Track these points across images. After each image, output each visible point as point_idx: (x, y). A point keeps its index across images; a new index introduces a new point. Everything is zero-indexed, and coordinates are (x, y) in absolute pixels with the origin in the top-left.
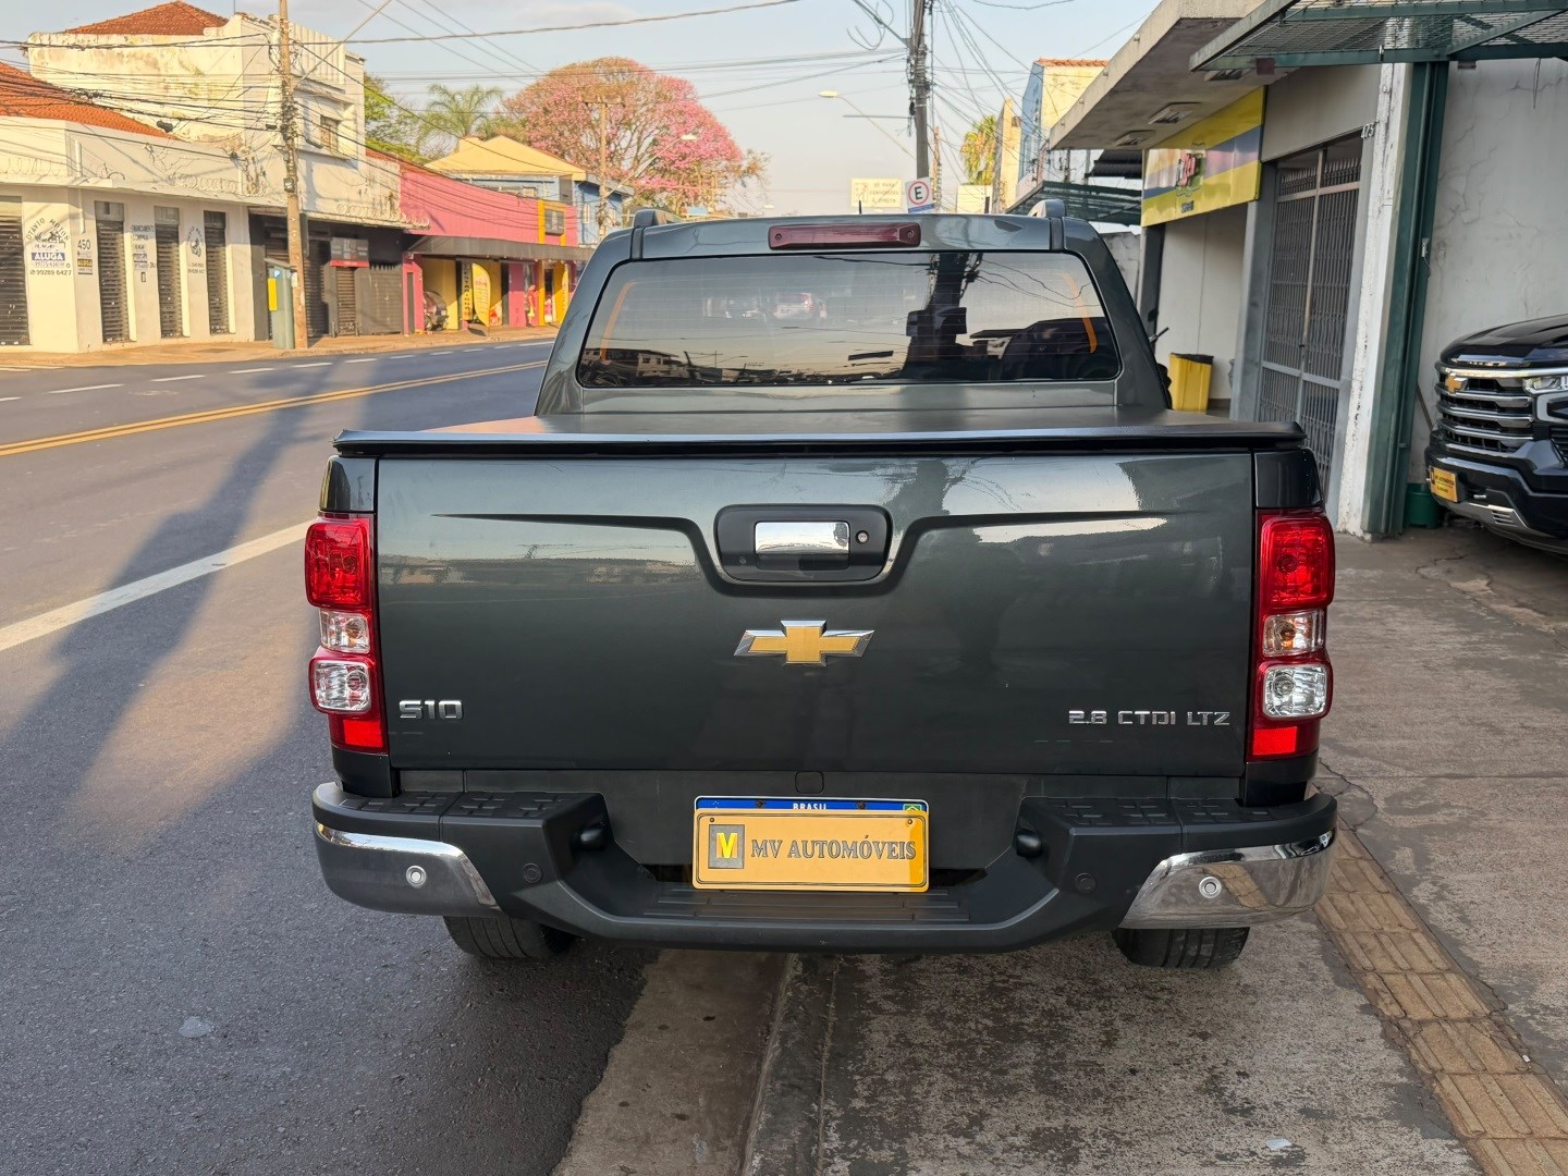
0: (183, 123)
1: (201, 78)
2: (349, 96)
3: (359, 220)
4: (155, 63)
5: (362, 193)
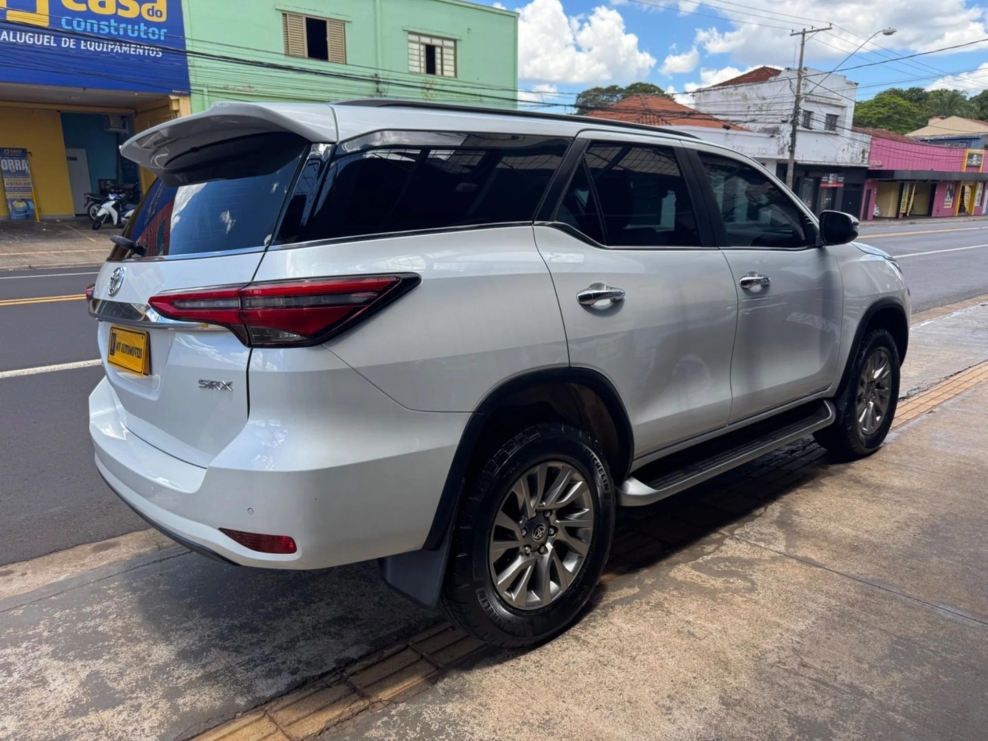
1: (765, 101)
2: (844, 102)
3: (836, 164)
4: (746, 96)
5: (845, 151)
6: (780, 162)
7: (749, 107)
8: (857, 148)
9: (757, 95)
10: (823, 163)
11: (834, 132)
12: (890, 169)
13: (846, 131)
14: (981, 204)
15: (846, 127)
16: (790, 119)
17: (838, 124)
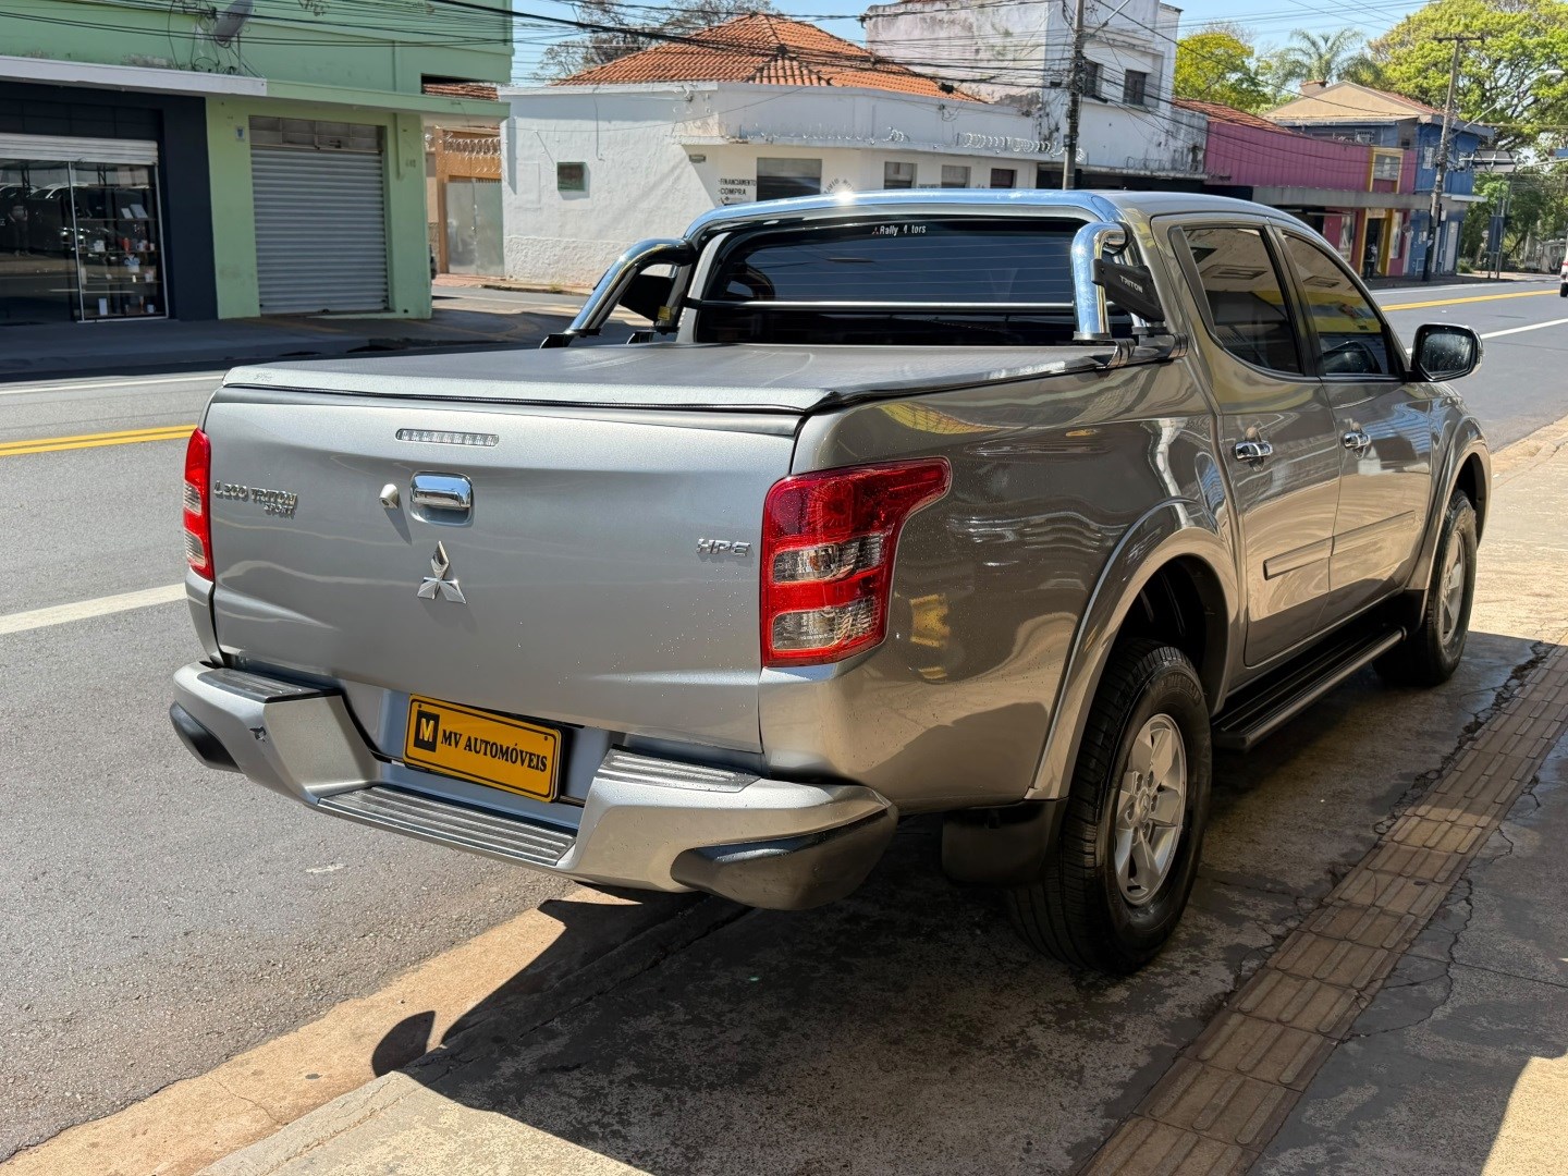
0: (964, 84)
1: (1009, 39)
2: (1159, 46)
3: (1148, 173)
4: (970, 28)
5: (1162, 146)
6: (1043, 167)
7: (977, 51)
8: (1182, 142)
9: (993, 26)
10: (1125, 171)
11: (1142, 108)
12: (1242, 184)
13: (1162, 104)
14: (1401, 254)
15: (1163, 95)
16: (1066, 80)
17: (1147, 89)
